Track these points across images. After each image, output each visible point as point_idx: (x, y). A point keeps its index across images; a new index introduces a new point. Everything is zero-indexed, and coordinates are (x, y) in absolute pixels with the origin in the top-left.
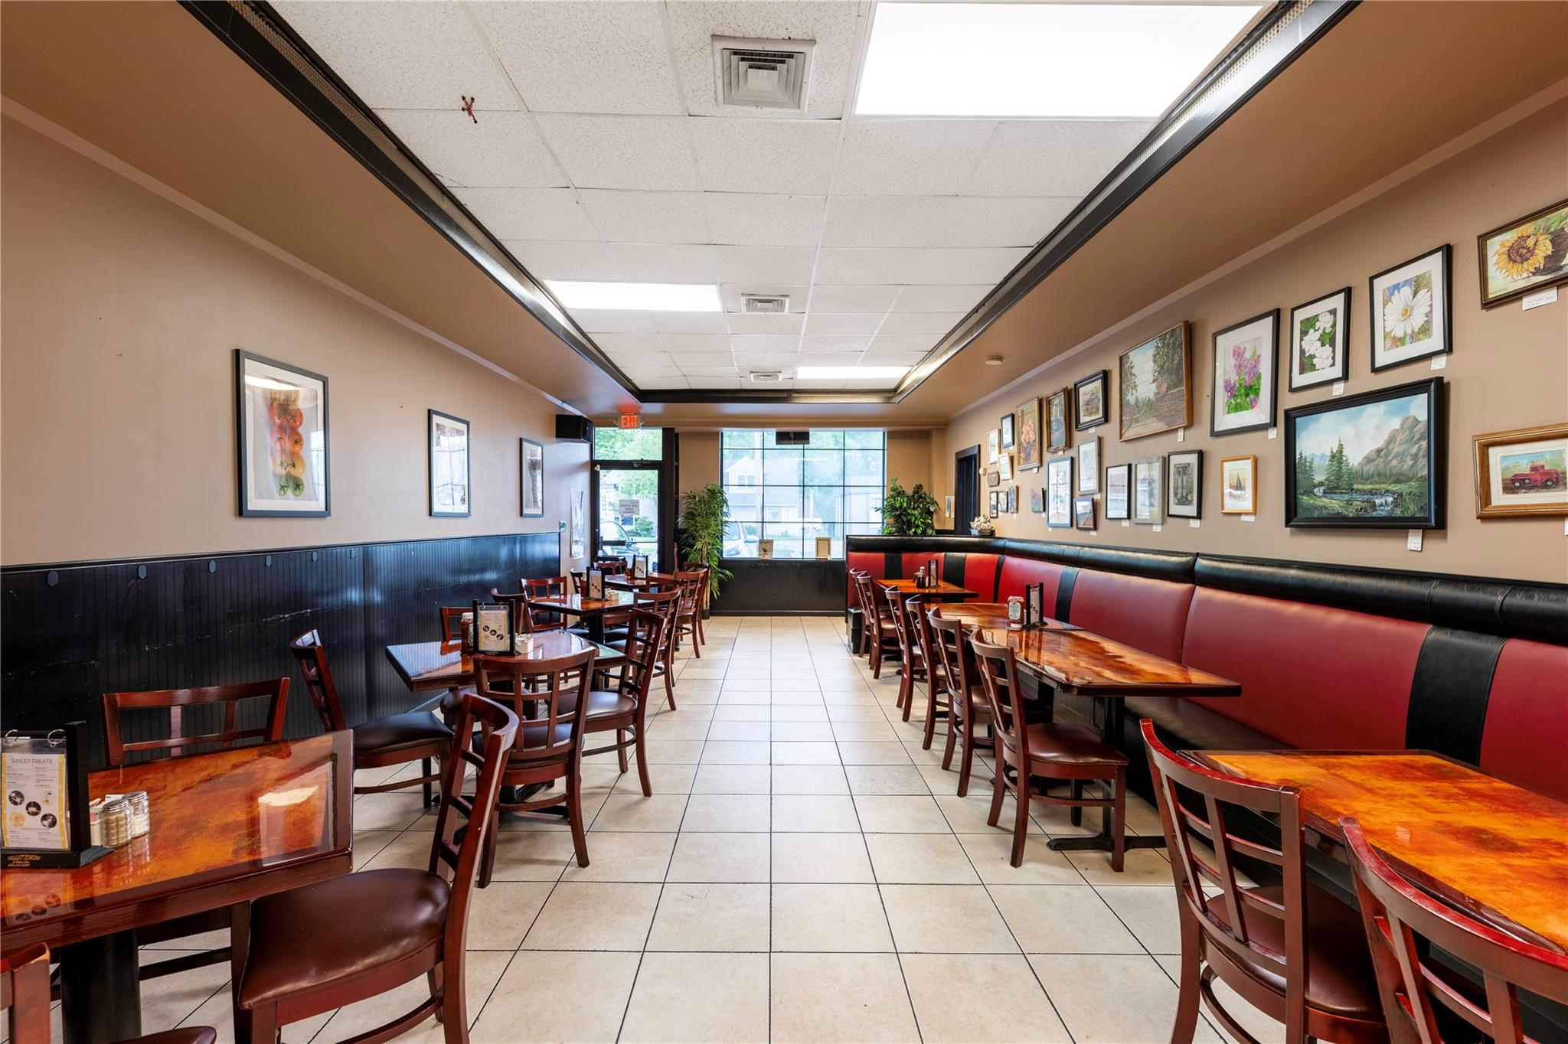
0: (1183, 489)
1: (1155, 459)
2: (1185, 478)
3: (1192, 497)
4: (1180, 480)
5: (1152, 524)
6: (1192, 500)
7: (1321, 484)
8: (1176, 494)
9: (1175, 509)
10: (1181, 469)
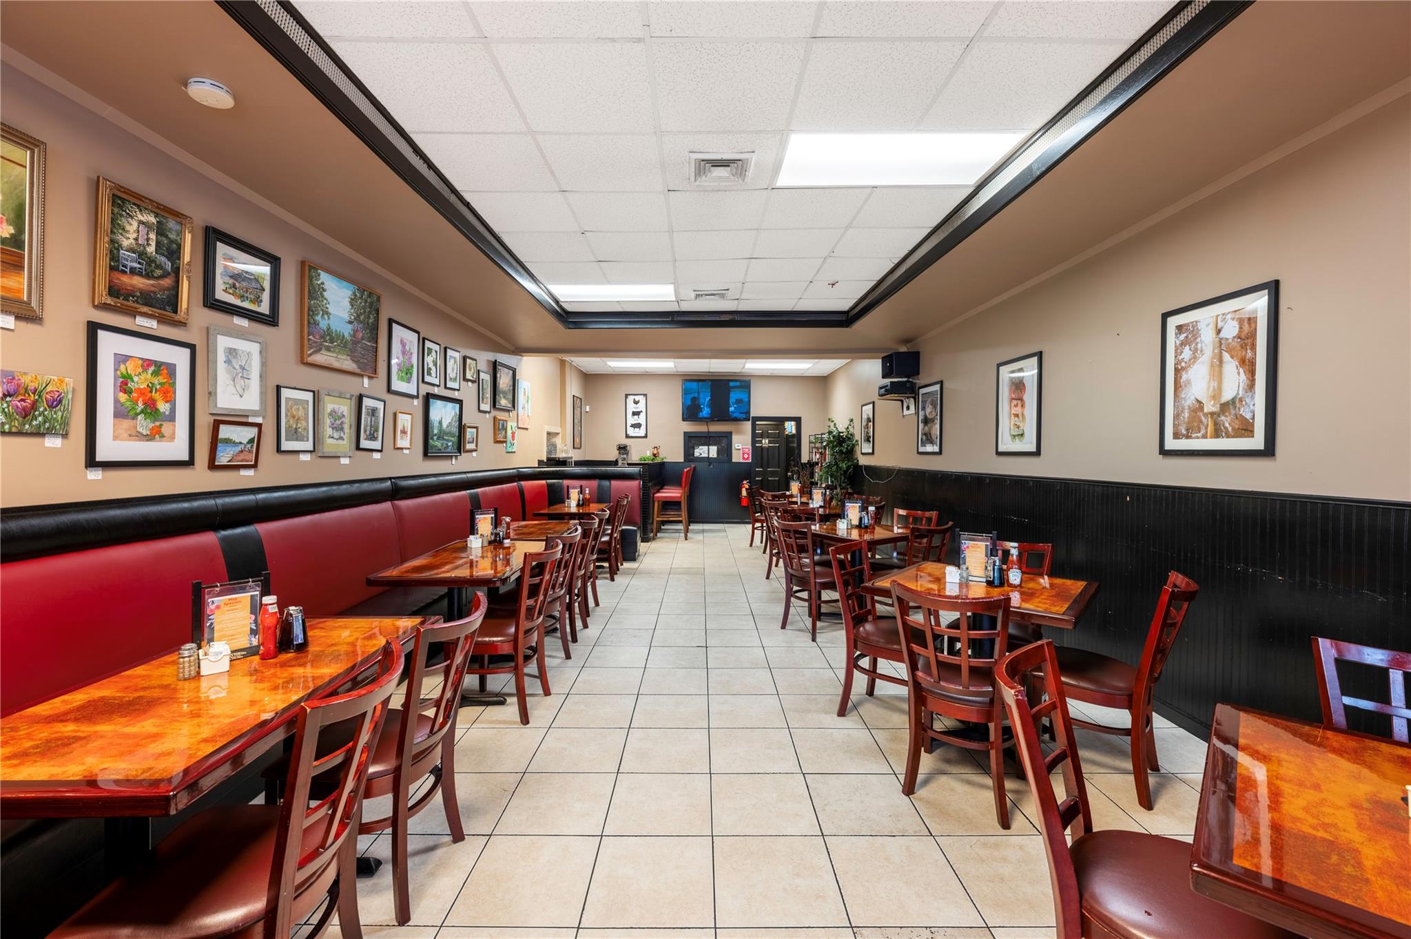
0: (371, 427)
1: (348, 396)
2: (373, 419)
3: (377, 434)
4: (369, 419)
5: (339, 457)
6: (377, 437)
7: (436, 435)
8: (365, 431)
9: (365, 443)
10: (370, 411)
